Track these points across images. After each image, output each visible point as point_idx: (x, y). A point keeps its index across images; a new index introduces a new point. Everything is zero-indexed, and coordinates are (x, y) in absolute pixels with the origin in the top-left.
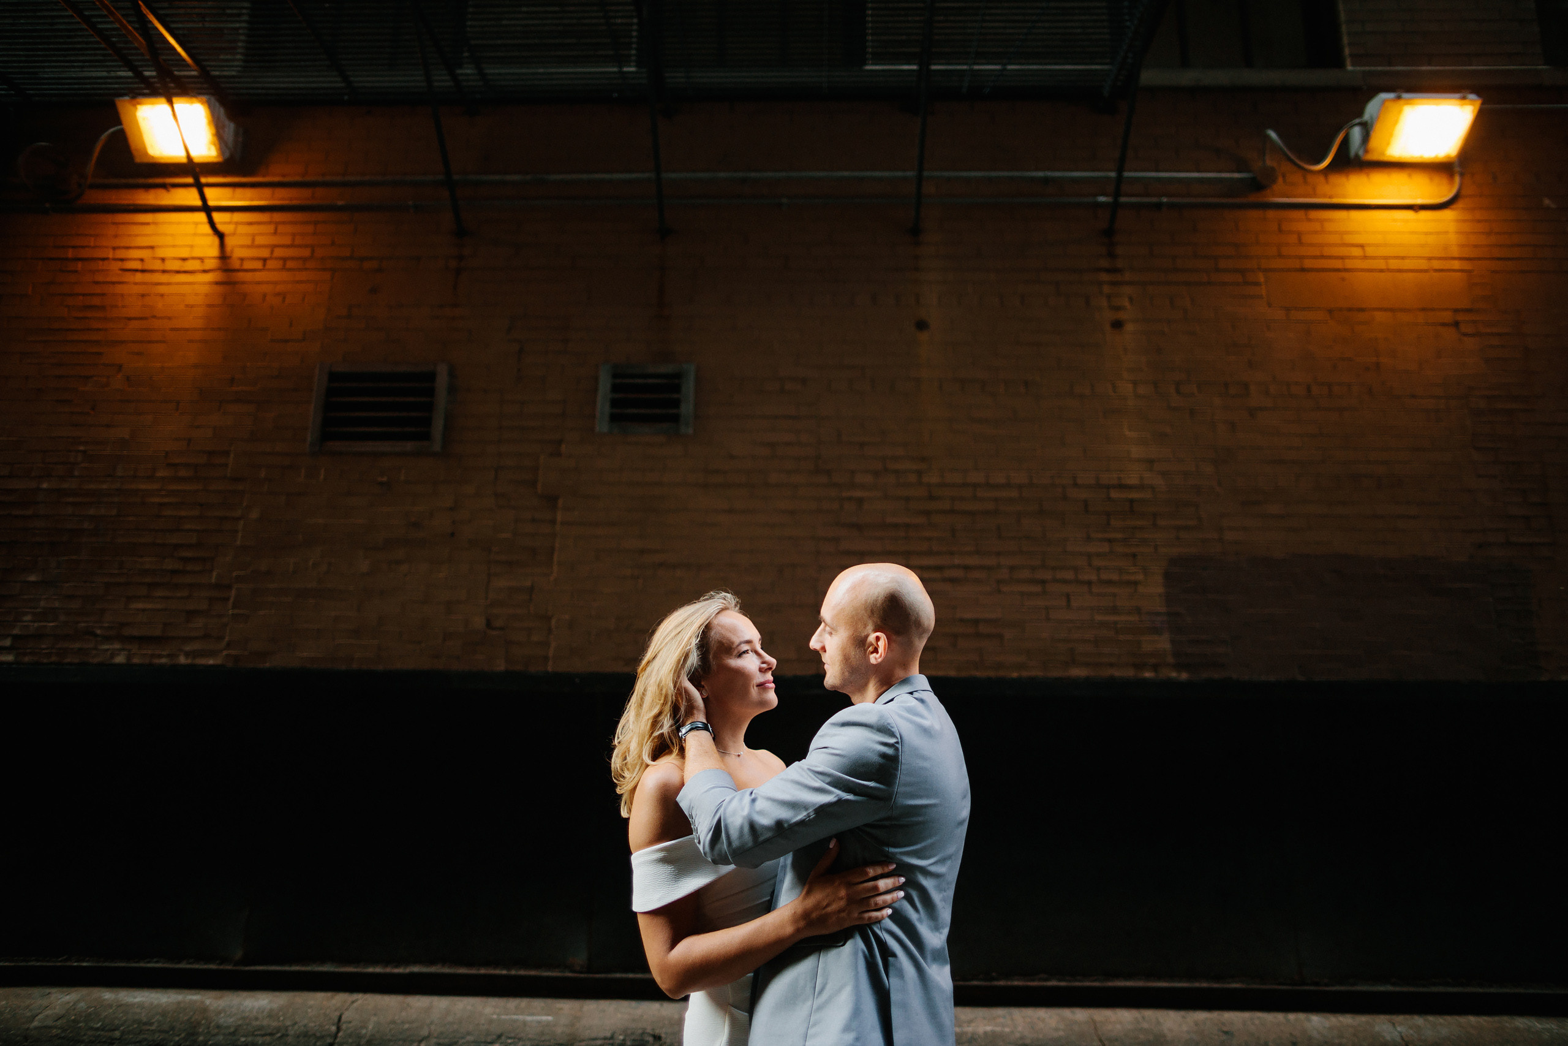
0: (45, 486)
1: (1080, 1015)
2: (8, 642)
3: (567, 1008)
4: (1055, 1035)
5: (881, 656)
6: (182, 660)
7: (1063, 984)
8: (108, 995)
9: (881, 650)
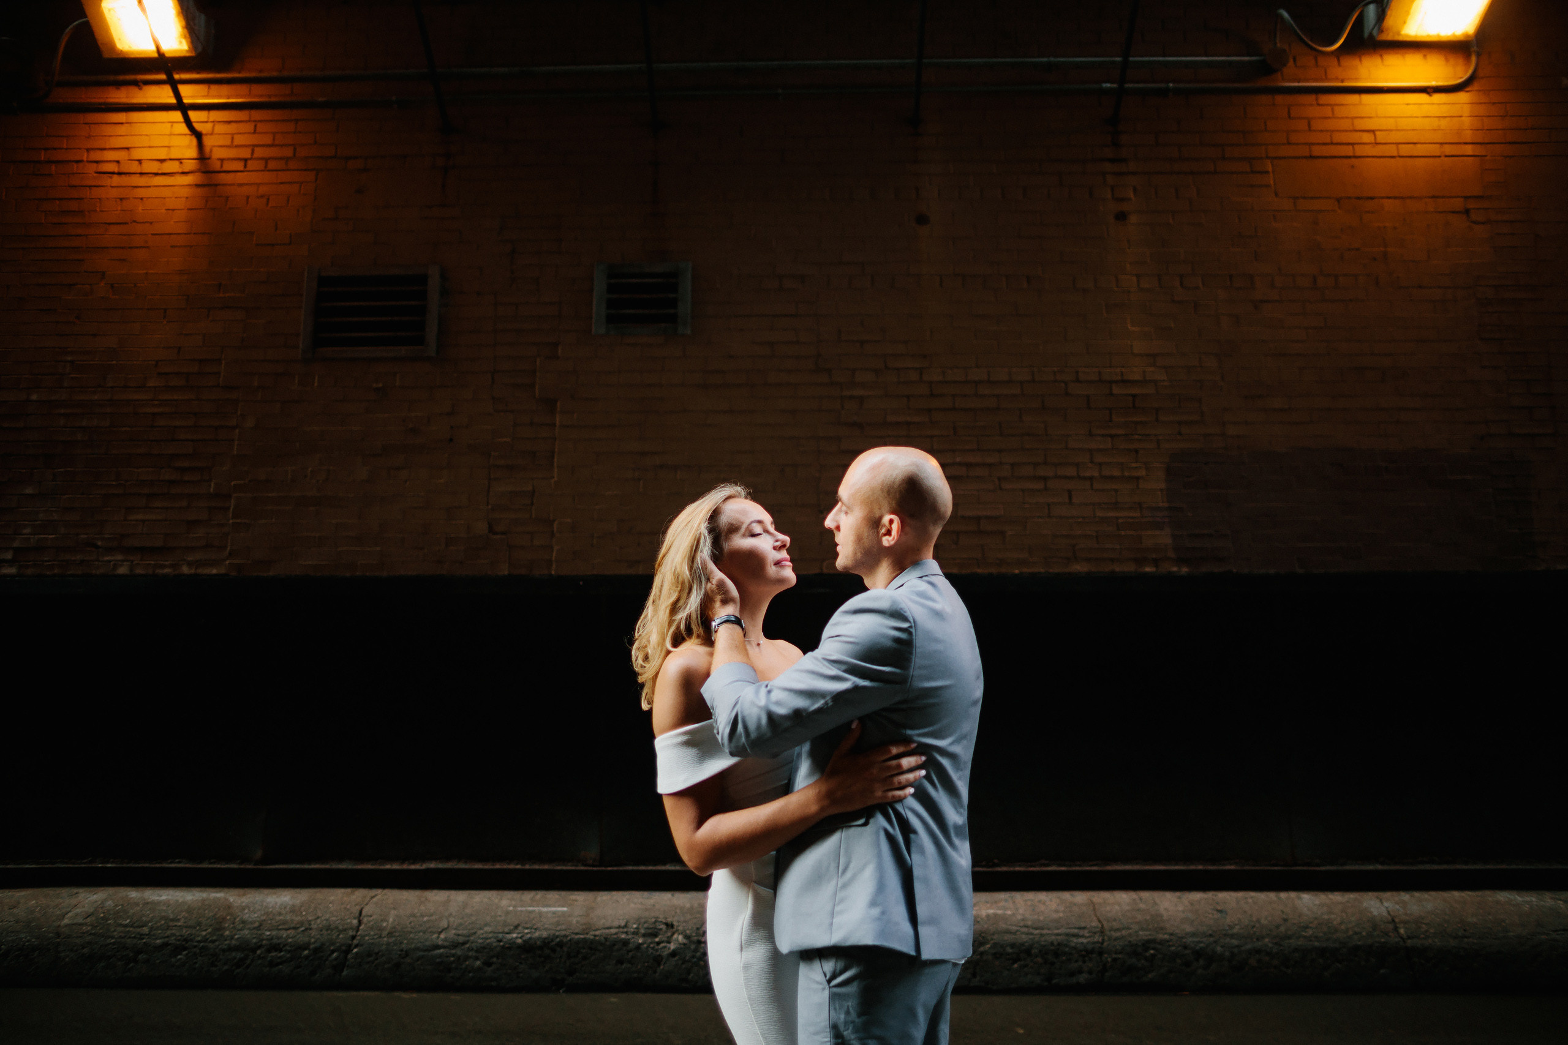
0: (34, 397)
1: (1080, 897)
2: (9, 556)
3: (581, 899)
4: (1055, 916)
5: (894, 539)
6: (185, 570)
7: (1063, 869)
8: (134, 894)
9: (894, 533)
